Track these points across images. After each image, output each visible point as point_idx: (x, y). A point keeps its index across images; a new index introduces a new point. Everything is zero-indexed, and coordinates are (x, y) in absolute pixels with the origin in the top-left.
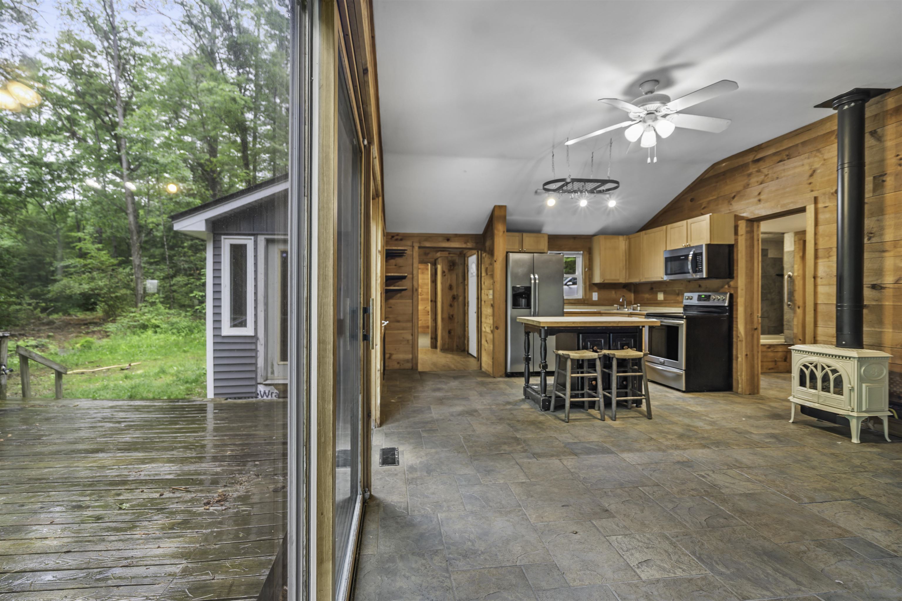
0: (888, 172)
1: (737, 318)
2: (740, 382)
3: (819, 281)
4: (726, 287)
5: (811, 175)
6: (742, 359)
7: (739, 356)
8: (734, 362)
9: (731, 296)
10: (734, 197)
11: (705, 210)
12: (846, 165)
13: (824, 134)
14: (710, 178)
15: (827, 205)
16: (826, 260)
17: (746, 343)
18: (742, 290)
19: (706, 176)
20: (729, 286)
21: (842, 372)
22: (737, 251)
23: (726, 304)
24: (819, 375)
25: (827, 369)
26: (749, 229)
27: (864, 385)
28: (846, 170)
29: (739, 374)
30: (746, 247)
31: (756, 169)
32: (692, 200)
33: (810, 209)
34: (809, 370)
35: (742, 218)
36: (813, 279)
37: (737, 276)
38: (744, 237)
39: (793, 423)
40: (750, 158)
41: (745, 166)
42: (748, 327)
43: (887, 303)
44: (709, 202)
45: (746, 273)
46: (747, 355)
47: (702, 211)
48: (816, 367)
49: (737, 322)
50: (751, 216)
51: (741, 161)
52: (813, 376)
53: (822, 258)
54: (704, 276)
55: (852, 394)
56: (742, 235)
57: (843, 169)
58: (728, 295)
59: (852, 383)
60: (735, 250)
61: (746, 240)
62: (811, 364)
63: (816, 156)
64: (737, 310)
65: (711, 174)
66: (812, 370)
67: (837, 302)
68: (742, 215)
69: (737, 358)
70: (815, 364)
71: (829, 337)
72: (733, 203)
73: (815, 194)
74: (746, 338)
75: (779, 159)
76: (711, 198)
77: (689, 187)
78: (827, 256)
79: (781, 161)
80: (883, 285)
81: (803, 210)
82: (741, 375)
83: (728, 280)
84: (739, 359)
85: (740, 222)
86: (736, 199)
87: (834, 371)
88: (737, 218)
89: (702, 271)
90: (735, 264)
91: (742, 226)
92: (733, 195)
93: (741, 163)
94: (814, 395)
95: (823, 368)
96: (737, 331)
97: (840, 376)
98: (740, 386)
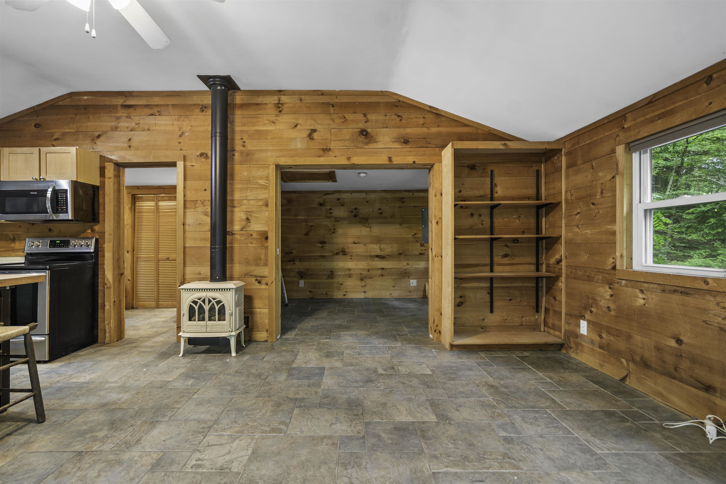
0: (236, 149)
1: (103, 264)
2: (107, 331)
3: (187, 227)
4: (89, 231)
5: (180, 136)
6: (110, 306)
7: (106, 303)
8: (100, 311)
9: (97, 241)
10: (99, 136)
11: (57, 142)
12: (218, 134)
13: (191, 104)
14: (65, 106)
15: (193, 164)
16: (193, 210)
17: (114, 289)
18: (110, 235)
19: (60, 103)
20: (93, 231)
21: (224, 302)
22: (104, 194)
23: (92, 251)
24: (207, 307)
25: (213, 301)
26: (116, 173)
27: (237, 309)
28: (218, 138)
29: (106, 322)
30: (114, 191)
31: (126, 115)
32: (37, 126)
33: (180, 165)
34: (198, 304)
35: (110, 160)
36: (183, 226)
37: (104, 221)
38: (112, 180)
39: (182, 356)
40: (119, 101)
41: (113, 108)
42: (116, 273)
43: (236, 245)
44: (64, 134)
45: (114, 218)
46: (114, 302)
47: (54, 143)
48: (204, 301)
49: (104, 269)
50: (120, 160)
51: (108, 101)
52: (201, 309)
53: (189, 208)
54: (70, 218)
55: (231, 317)
56: (109, 178)
57: (216, 136)
58: (94, 240)
59: (231, 310)
60: (101, 192)
61: (114, 183)
62: (199, 299)
63: (183, 121)
64: (104, 256)
65: (67, 102)
66: (201, 305)
67: (211, 245)
68: (110, 157)
69: (104, 306)
70: (203, 298)
71: (196, 274)
72: (99, 142)
73: (184, 153)
74: (114, 285)
75: (151, 113)
76: (67, 130)
77: (33, 108)
78: (194, 207)
79: (152, 115)
80: (233, 232)
81: (173, 165)
82: (109, 323)
83: (92, 224)
84: (107, 307)
85: (106, 164)
86: (101, 138)
87: (219, 302)
88: (103, 159)
89: (67, 212)
90: (101, 207)
91: (110, 170)
92: (97, 134)
93: (109, 103)
94: (202, 326)
95: (210, 301)
96: (104, 278)
97: (223, 305)
98: (107, 335)
